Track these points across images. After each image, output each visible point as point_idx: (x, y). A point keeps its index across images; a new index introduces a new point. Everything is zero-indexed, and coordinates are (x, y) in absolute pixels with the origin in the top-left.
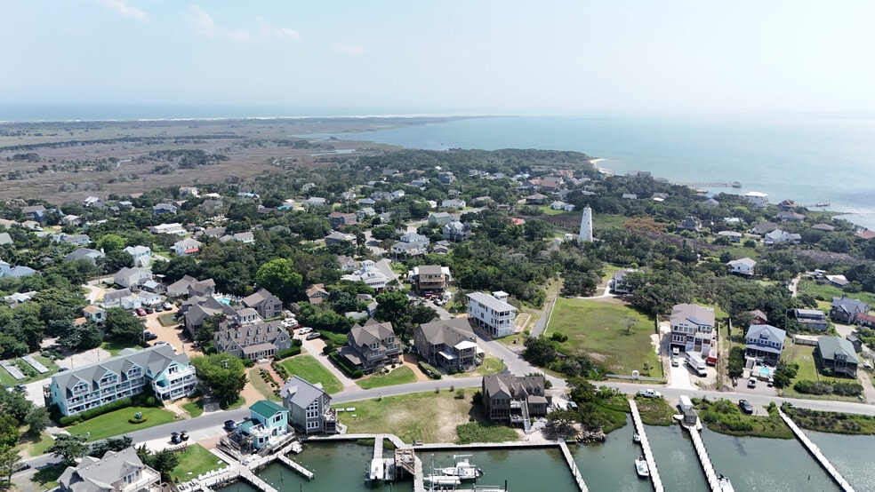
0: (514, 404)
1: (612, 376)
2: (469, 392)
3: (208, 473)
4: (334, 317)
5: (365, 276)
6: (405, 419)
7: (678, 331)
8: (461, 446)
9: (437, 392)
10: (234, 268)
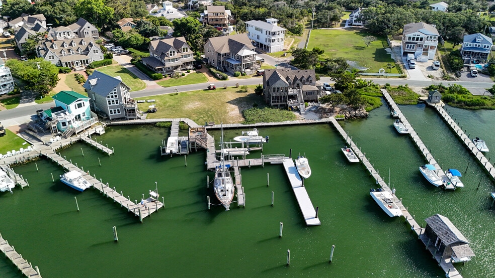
0: (291, 91)
1: (363, 73)
2: (251, 87)
3: (9, 153)
4: (140, 39)
5: (165, 13)
6: (198, 107)
7: (411, 41)
8: (248, 125)
9: (225, 89)
10: (60, 7)
